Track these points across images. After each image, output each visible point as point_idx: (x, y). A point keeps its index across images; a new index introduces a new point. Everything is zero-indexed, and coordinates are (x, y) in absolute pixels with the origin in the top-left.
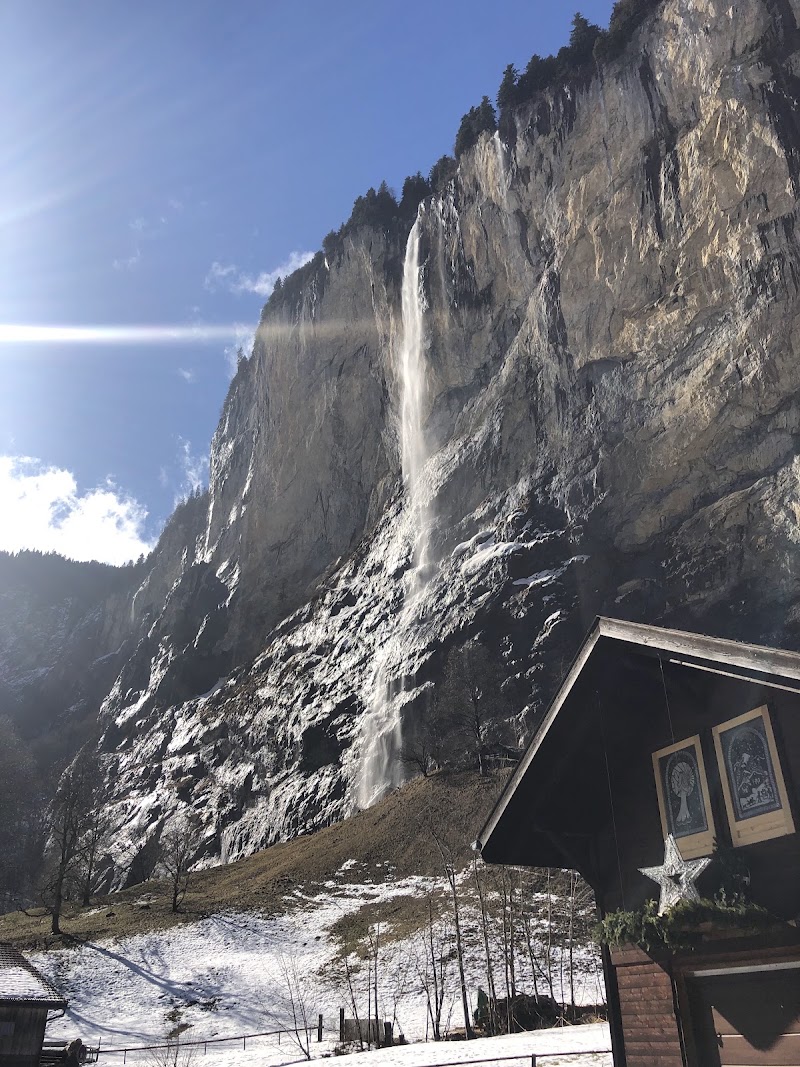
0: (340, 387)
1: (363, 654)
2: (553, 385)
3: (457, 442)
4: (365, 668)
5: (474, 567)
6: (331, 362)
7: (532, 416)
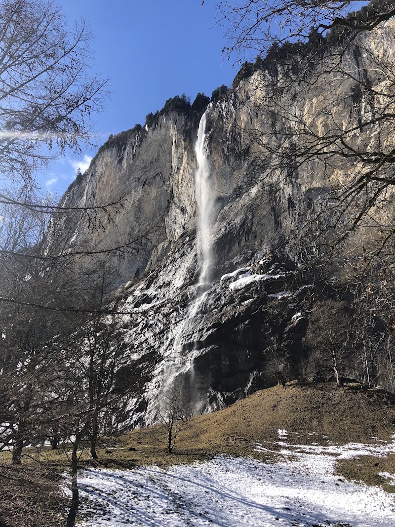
0: (144, 191)
1: (162, 328)
2: (286, 198)
3: (223, 223)
4: (163, 336)
5: (241, 285)
6: (139, 179)
7: (272, 213)
